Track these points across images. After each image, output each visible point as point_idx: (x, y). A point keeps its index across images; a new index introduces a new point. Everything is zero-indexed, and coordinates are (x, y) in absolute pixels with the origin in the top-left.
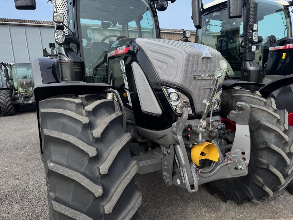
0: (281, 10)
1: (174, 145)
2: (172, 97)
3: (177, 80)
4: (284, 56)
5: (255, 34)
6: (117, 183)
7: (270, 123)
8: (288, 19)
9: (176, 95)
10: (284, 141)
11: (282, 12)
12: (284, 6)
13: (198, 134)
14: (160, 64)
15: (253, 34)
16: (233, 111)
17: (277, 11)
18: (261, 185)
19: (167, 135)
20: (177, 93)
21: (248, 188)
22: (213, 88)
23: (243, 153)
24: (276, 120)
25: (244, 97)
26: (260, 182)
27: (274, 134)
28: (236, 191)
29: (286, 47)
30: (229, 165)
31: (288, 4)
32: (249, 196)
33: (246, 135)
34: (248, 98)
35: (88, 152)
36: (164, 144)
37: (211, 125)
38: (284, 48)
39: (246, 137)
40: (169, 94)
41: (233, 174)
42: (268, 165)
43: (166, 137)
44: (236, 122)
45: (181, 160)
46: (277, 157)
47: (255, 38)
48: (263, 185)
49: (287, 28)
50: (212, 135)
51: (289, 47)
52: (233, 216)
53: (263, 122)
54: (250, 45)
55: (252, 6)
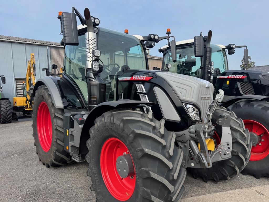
0: (220, 51)
1: (190, 141)
2: (189, 110)
3: (193, 100)
4: (228, 83)
5: (212, 68)
6: (175, 162)
7: (235, 126)
8: (225, 57)
9: (192, 108)
10: (244, 138)
11: (221, 52)
12: (222, 48)
13: (206, 133)
14: (179, 89)
15: (211, 68)
16: (220, 119)
17: (218, 51)
18: (233, 166)
19: (185, 134)
20: (193, 108)
21: (224, 169)
22: (214, 105)
23: (228, 145)
24: (238, 125)
25: (218, 111)
26: (232, 164)
27: (239, 133)
28: (215, 173)
29: (229, 77)
30: (220, 152)
31: (225, 48)
32: (225, 175)
33: (229, 133)
34: (220, 111)
35: (162, 143)
36: (183, 141)
37: (210, 127)
38: (228, 77)
39: (229, 134)
40: (188, 109)
41: (223, 158)
42: (238, 153)
43: (184, 135)
44: (222, 126)
45: (195, 151)
46: (241, 148)
47: (213, 71)
48: (235, 166)
49: (225, 63)
50: (211, 133)
51: (231, 77)
52: (215, 190)
53: (232, 126)
54: (209, 75)
55: (208, 49)
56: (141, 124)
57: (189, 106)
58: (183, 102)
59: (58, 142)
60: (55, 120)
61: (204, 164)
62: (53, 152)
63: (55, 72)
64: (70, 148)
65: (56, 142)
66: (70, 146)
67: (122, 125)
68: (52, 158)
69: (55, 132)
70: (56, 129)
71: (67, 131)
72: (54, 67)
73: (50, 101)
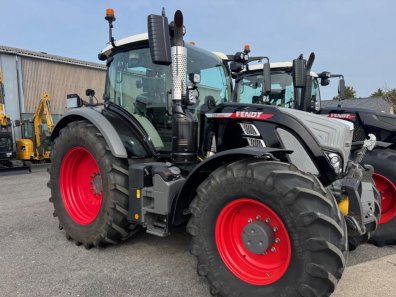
2: (333, 161)
14: (318, 132)
31: (317, 76)
40: (330, 159)
56: (297, 180)
57: (332, 155)
58: (324, 149)
59: (118, 208)
60: (111, 176)
61: (357, 230)
62: (104, 225)
63: (91, 100)
64: (143, 217)
65: (114, 209)
66: (143, 213)
67: (270, 181)
68: (103, 234)
69: (112, 194)
70: (116, 190)
71: (138, 191)
72: (90, 93)
73: (100, 146)
